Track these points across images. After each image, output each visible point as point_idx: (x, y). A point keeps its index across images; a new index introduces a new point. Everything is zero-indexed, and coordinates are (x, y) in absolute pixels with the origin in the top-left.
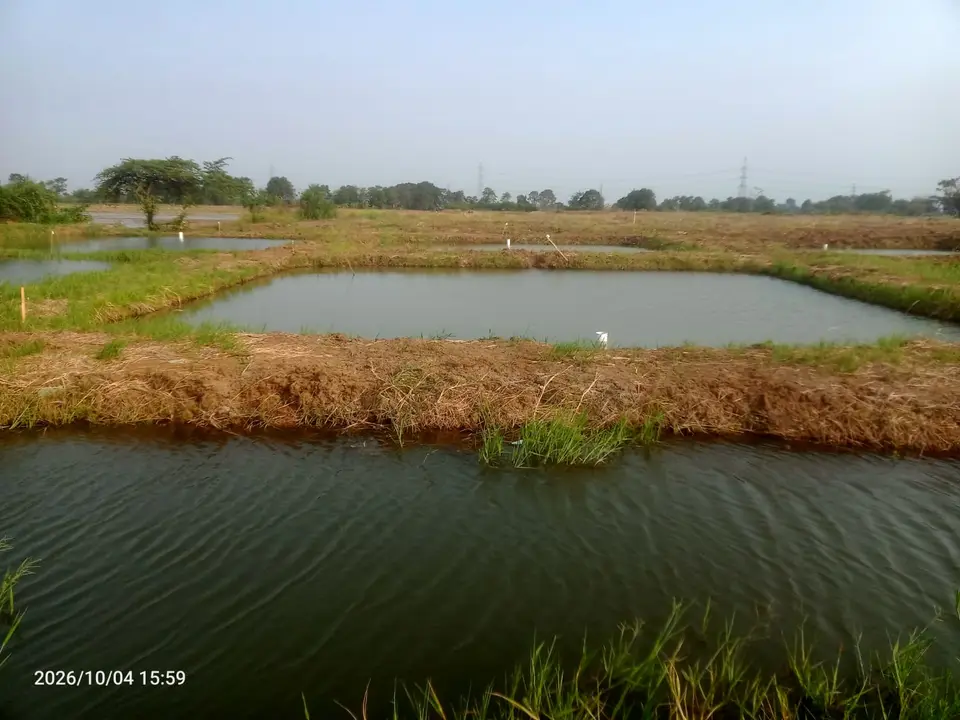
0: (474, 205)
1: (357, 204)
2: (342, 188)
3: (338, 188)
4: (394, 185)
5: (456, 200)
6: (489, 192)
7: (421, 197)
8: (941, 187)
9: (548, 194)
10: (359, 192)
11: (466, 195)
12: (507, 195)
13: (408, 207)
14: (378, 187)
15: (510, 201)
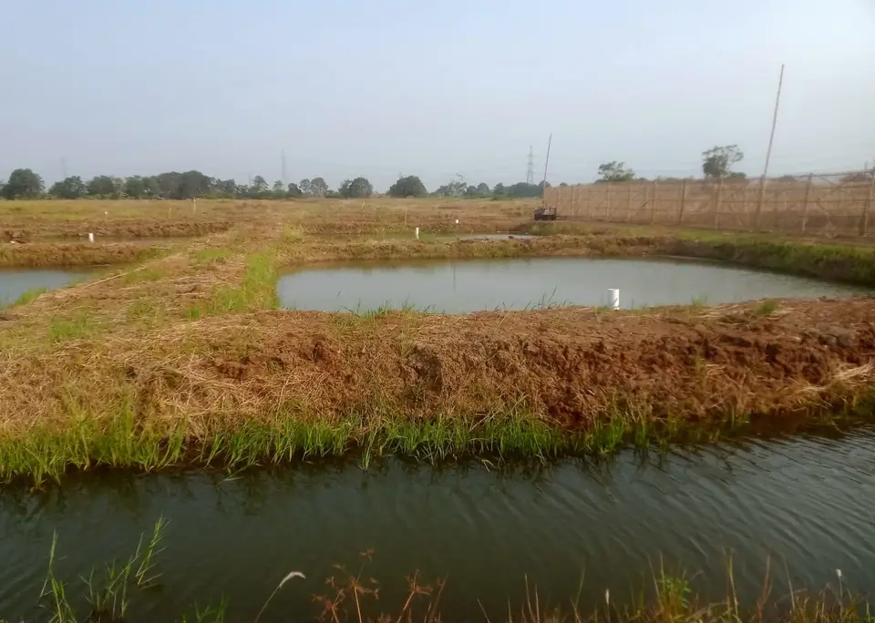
0: (245, 194)
1: (110, 195)
2: (96, 178)
3: (91, 178)
4: (157, 174)
5: (228, 189)
6: (260, 180)
7: (187, 186)
8: (601, 171)
9: (319, 182)
10: (114, 182)
11: (237, 184)
12: (279, 184)
13: (172, 197)
14: (137, 177)
15: (282, 189)
